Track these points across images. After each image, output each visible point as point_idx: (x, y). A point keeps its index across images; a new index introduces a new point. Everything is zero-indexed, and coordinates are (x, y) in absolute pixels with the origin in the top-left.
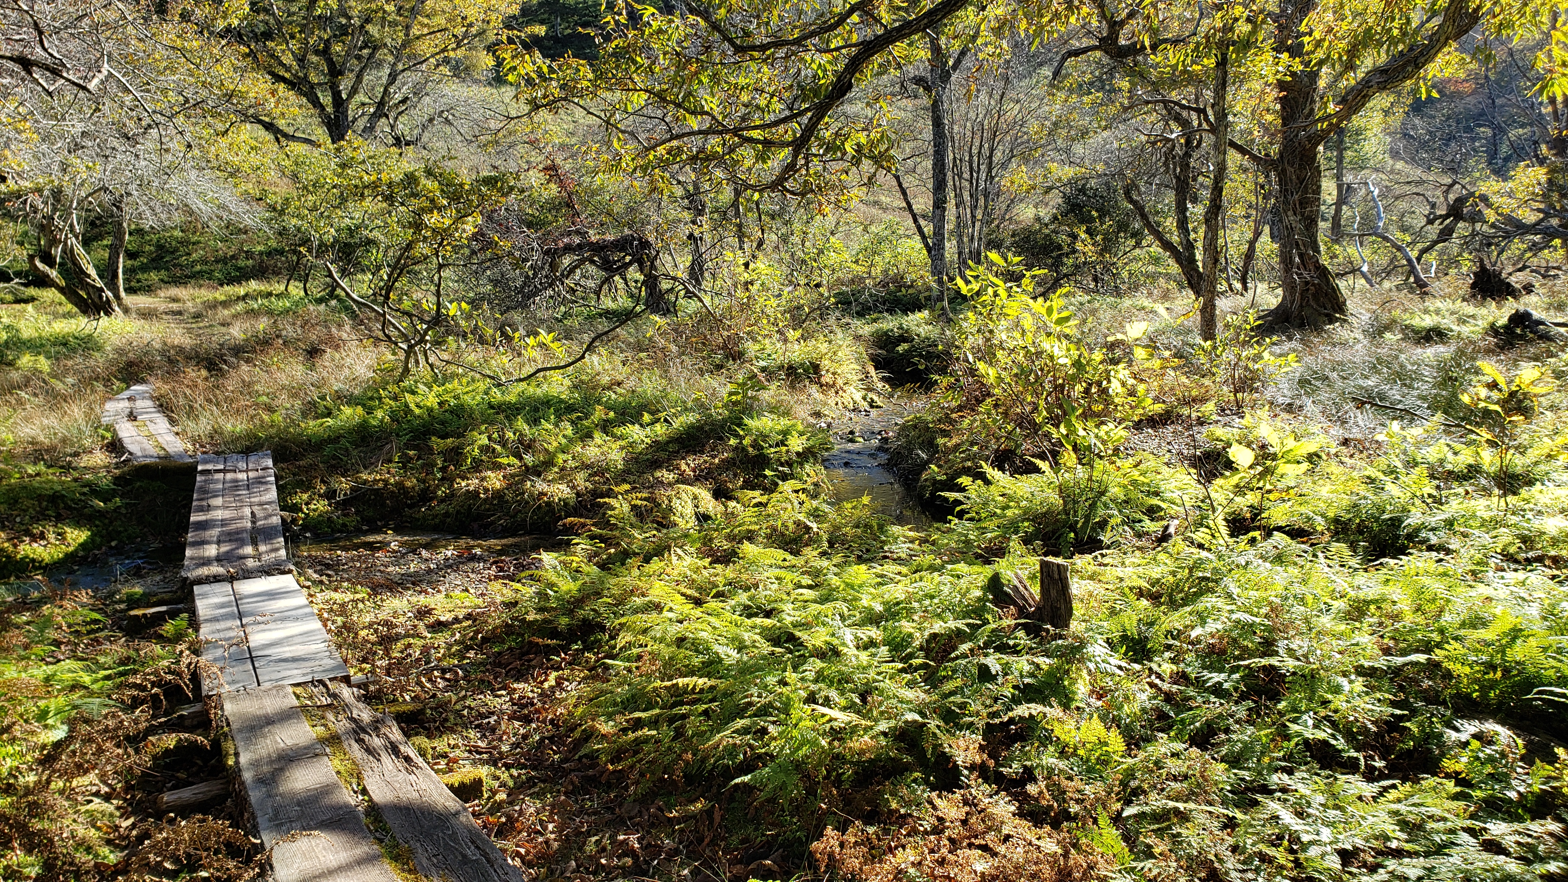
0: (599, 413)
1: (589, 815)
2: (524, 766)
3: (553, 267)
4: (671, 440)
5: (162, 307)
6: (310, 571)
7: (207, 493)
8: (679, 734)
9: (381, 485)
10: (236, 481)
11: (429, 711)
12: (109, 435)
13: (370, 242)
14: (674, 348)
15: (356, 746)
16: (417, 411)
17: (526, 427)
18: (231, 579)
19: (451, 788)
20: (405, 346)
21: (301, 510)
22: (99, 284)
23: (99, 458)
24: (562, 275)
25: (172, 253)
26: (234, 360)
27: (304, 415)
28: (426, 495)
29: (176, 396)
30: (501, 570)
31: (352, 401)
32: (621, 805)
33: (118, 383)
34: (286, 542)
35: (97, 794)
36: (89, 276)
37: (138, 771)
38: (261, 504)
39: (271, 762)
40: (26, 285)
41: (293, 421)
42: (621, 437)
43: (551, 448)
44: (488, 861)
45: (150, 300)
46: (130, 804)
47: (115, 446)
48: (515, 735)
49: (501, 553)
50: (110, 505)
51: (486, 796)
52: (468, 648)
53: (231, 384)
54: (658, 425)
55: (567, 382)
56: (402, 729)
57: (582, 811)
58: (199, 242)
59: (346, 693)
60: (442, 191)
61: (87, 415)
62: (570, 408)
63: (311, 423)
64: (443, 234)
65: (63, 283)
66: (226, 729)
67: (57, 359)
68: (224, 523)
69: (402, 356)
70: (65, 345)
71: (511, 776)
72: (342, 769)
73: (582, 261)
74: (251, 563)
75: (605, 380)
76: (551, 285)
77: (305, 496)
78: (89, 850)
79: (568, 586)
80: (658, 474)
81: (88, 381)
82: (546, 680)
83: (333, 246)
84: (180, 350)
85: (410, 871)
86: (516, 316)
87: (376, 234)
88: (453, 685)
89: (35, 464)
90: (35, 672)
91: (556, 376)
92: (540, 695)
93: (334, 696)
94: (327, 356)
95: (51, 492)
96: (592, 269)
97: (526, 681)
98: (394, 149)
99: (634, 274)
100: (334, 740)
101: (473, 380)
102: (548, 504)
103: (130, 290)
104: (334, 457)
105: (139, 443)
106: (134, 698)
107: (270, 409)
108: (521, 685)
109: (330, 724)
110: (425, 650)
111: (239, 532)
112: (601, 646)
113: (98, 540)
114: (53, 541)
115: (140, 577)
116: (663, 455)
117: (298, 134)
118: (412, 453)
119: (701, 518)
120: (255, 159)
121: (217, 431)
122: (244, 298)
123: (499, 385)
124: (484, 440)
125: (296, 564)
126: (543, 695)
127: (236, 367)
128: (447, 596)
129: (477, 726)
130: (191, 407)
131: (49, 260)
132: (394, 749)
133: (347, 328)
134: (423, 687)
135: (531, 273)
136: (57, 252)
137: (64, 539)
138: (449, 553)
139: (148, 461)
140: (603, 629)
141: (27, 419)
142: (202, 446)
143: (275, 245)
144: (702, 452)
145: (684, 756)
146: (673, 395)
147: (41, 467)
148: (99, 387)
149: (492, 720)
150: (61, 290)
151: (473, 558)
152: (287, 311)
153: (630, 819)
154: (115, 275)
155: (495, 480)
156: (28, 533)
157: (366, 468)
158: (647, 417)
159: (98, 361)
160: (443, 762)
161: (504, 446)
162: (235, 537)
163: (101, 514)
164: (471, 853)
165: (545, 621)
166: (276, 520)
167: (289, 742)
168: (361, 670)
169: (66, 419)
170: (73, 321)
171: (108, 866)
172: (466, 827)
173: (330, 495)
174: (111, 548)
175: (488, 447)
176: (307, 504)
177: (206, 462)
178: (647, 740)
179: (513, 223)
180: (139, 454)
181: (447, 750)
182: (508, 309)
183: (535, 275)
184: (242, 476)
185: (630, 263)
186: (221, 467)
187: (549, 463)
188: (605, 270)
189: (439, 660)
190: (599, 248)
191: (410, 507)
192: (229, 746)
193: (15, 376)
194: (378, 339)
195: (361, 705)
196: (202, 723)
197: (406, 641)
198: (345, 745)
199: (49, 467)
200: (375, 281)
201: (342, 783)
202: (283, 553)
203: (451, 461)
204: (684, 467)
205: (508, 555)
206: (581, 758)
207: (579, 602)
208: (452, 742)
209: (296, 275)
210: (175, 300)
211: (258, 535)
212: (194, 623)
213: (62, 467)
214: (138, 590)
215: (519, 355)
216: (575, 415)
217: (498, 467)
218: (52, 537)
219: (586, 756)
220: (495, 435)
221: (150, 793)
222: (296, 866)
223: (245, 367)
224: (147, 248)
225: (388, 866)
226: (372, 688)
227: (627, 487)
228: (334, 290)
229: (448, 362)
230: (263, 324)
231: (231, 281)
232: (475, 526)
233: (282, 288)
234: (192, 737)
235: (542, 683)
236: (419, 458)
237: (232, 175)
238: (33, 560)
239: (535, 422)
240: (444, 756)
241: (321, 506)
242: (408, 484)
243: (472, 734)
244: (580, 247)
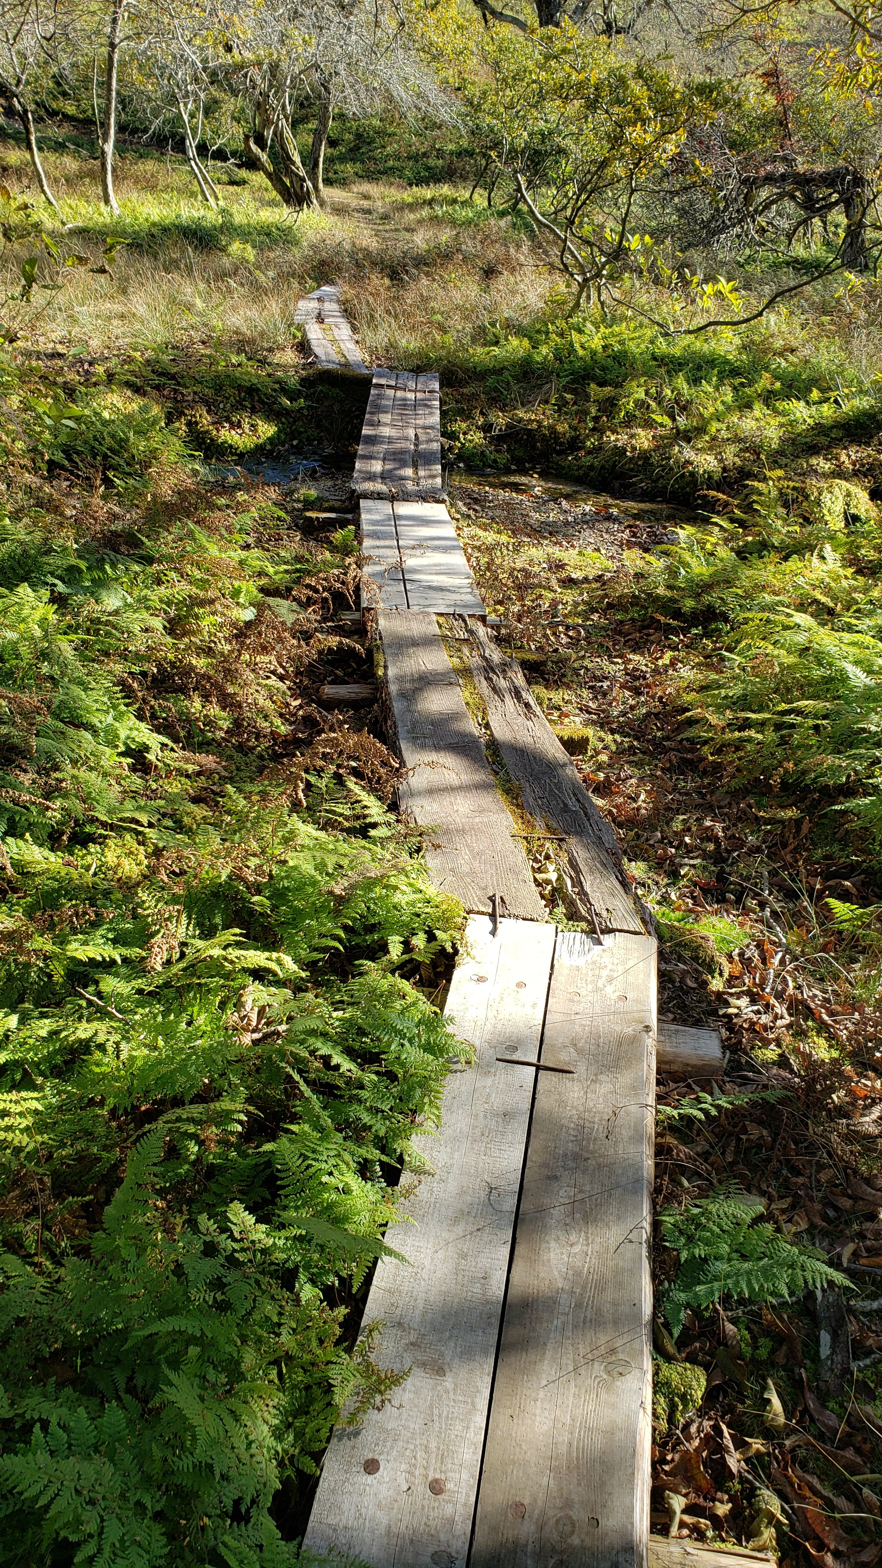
0: (764, 382)
1: (680, 794)
2: (627, 735)
3: (748, 199)
4: (837, 425)
5: (354, 203)
6: (460, 504)
7: (379, 409)
8: (784, 741)
9: (535, 426)
10: (405, 399)
11: (550, 663)
12: (299, 334)
13: (561, 151)
14: (862, 315)
15: (484, 683)
16: (581, 352)
17: (685, 386)
18: (393, 499)
19: (561, 739)
20: (579, 278)
21: (458, 439)
22: (302, 173)
23: (289, 357)
24: (756, 210)
25: (369, 144)
26: (414, 271)
27: (474, 340)
28: (575, 444)
29: (360, 303)
30: (634, 535)
31: (521, 331)
32: (712, 793)
33: (310, 281)
34: (443, 469)
35: (273, 672)
36: (293, 163)
37: (306, 661)
38: (425, 428)
39: (413, 680)
40: (239, 166)
41: (462, 345)
42: (783, 414)
43: (706, 414)
44: (586, 814)
45: (344, 194)
46: (299, 687)
47: (303, 347)
48: (624, 703)
49: (636, 517)
50: (295, 404)
51: (589, 754)
52: (594, 610)
53: (410, 297)
54: (826, 406)
55: (737, 341)
56: (525, 675)
57: (675, 789)
58: (395, 134)
59: (482, 631)
60: (650, 99)
61: (283, 312)
62: (735, 372)
63: (480, 350)
64: (641, 154)
65: (271, 169)
66: (378, 642)
67: (262, 250)
68: (390, 440)
69: (575, 288)
70: (268, 235)
71: (615, 741)
72: (471, 701)
73: (781, 197)
74: (410, 486)
75: (778, 344)
76: (740, 221)
77: (464, 425)
78: (266, 717)
79: (699, 568)
80: (814, 461)
81: (285, 276)
82: (661, 658)
83: (523, 152)
84: (367, 253)
85: (517, 806)
86: (696, 255)
87: (568, 143)
88: (574, 643)
89: (238, 354)
90: (232, 554)
91: (727, 333)
92: (653, 671)
93: (471, 632)
94: (501, 279)
95: (248, 384)
96: (789, 206)
97: (642, 654)
98: (603, 38)
99: (839, 217)
100: (466, 672)
101: (641, 325)
102: (692, 474)
103: (328, 182)
104: (496, 390)
105: (325, 347)
106: (309, 598)
107: (443, 329)
108: (637, 657)
109: (465, 658)
110: (554, 604)
111: (403, 452)
112: (720, 636)
113: (283, 436)
114: (247, 431)
115: (315, 479)
116: (824, 440)
117: (507, 12)
118: (568, 396)
119: (852, 519)
120: (459, 41)
121: (392, 346)
122: (430, 202)
123: (667, 334)
124: (641, 394)
125: (449, 494)
126: (656, 671)
127: (416, 279)
128: (580, 553)
129: (591, 688)
130: (372, 316)
131: (260, 141)
132: (517, 695)
133: (525, 249)
134: (548, 639)
135: (722, 205)
136: (269, 134)
137: (256, 431)
138: (587, 508)
139: (331, 366)
140: (726, 620)
141: (234, 308)
142: (378, 359)
143: (466, 146)
144: (868, 444)
145: (785, 764)
146: (851, 372)
147: (242, 358)
148: (295, 284)
149: (606, 684)
150: (269, 176)
151: (609, 518)
152: (469, 222)
153: (719, 807)
154: (316, 165)
155: (643, 439)
156: (228, 419)
157: (523, 405)
158: (815, 394)
159: (296, 255)
160: (556, 714)
161: (659, 403)
162: (399, 457)
163: (287, 412)
164: (572, 803)
165: (672, 600)
166: (436, 446)
167: (430, 667)
168: (495, 611)
169: (266, 312)
170: (276, 210)
171: (279, 734)
172: (571, 780)
173: (487, 428)
174: (292, 445)
175: (643, 402)
176: (465, 434)
177: (380, 376)
178: (750, 740)
179: (715, 142)
180: (323, 358)
181: (561, 704)
182: (690, 245)
183: (726, 208)
184: (411, 396)
185: (836, 203)
186: (393, 383)
187: (701, 430)
188: (805, 208)
189: (565, 616)
190: (804, 181)
191: (559, 453)
192: (379, 658)
193: (226, 262)
194: (552, 266)
195: (493, 646)
196: (360, 630)
197: (538, 591)
198: (476, 679)
199: (249, 359)
200: (559, 198)
201: (469, 714)
202: (439, 480)
203: (604, 411)
204: (844, 458)
205: (643, 521)
206: (682, 740)
207: (707, 587)
208: (567, 697)
209: (481, 183)
210: (366, 197)
211: (419, 459)
212: (358, 536)
213: (259, 361)
214: (313, 493)
215: (693, 301)
216: (739, 380)
217: (649, 424)
218: (246, 427)
219: (687, 739)
220: (653, 391)
221: (314, 682)
222: (425, 776)
223: (425, 281)
224: (347, 136)
225: (499, 795)
226: (503, 631)
227: (780, 473)
228: (517, 203)
229: (619, 302)
230: (445, 236)
231: (420, 181)
232: (617, 484)
233: (467, 195)
234: (353, 644)
235: (657, 659)
236: (575, 403)
237: (434, 58)
238: (231, 446)
239: (695, 381)
240: (558, 708)
241: (477, 438)
242: (560, 428)
243: (585, 693)
244: (783, 177)
